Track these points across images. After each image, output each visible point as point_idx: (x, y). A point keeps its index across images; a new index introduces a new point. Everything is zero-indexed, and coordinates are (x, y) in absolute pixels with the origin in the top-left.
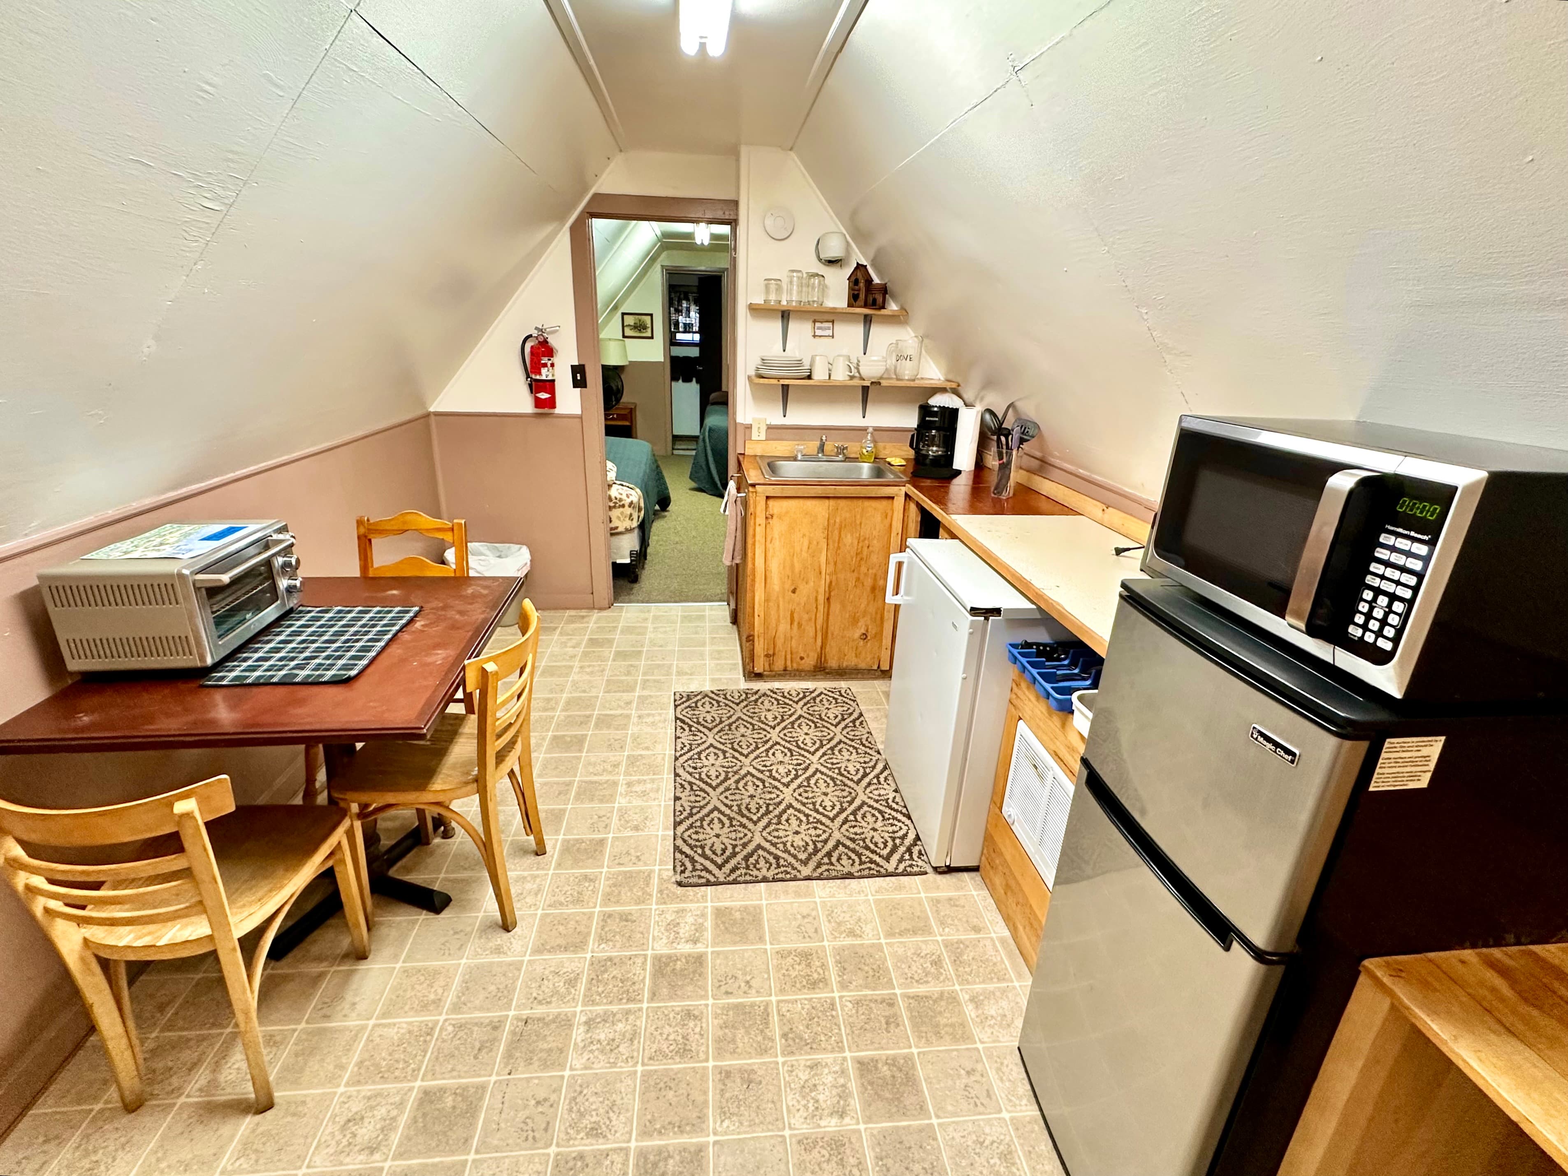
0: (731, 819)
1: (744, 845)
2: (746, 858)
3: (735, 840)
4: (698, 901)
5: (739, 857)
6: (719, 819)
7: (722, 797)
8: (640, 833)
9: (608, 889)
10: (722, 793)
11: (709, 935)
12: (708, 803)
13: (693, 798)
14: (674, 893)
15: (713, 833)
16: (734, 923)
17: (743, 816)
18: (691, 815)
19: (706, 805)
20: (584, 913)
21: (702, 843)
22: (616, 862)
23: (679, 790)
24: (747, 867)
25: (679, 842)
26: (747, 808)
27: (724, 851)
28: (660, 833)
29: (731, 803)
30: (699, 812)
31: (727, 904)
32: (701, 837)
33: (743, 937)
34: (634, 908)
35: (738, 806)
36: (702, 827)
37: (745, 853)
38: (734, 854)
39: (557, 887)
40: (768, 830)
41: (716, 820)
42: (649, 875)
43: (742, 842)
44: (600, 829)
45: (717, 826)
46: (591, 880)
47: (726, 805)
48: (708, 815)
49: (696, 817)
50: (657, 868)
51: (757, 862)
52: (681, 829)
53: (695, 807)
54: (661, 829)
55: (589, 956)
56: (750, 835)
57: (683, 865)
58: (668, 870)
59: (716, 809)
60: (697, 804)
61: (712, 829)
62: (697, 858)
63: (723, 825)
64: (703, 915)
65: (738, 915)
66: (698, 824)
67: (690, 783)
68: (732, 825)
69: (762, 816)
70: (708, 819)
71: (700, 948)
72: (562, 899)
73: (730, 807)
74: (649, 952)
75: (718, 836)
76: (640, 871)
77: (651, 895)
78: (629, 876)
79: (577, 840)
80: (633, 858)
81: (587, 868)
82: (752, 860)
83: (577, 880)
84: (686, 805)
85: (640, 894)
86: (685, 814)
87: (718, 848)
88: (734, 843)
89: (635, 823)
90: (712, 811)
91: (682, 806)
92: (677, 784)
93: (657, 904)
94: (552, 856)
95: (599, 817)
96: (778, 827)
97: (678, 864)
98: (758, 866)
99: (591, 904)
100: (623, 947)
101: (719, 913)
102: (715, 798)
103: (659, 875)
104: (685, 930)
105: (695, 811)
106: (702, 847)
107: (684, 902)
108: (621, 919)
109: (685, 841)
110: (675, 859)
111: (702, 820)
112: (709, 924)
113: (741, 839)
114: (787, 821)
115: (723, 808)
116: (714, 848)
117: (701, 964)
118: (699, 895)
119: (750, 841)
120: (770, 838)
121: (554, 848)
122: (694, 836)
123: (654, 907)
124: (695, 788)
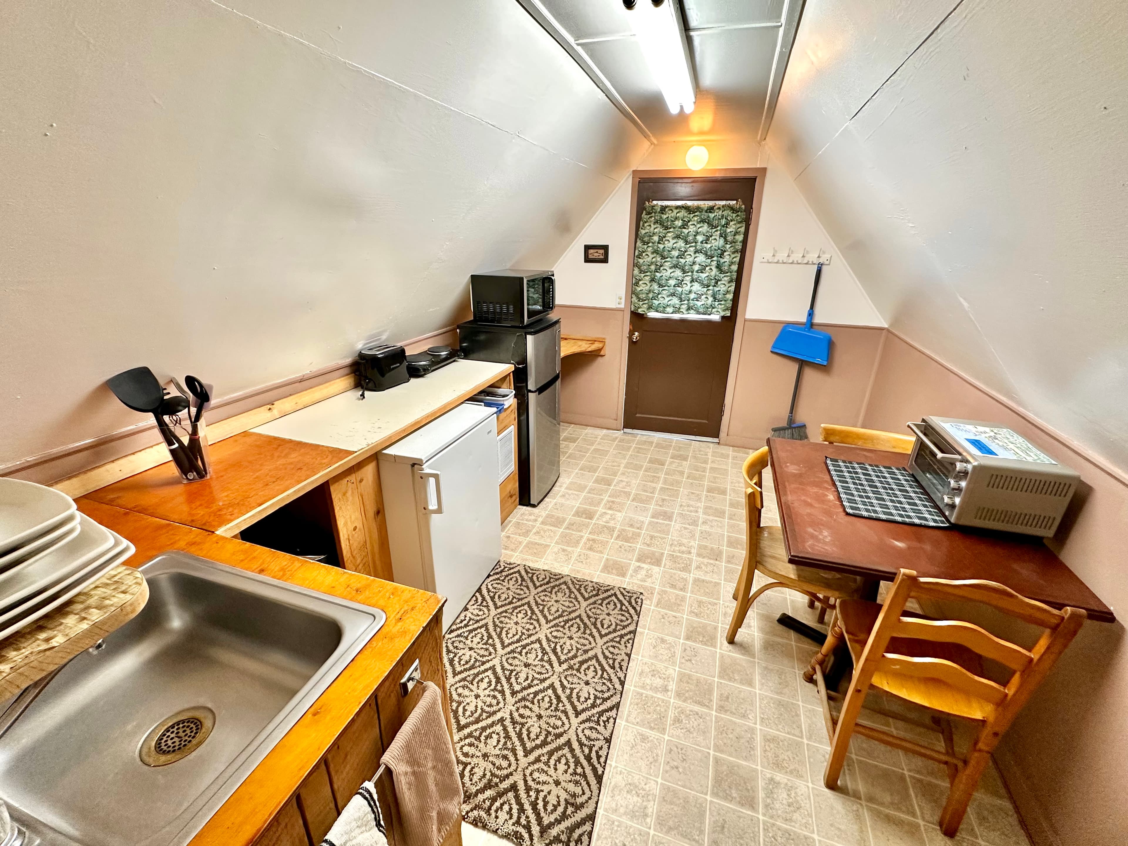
0: (595, 624)
1: (595, 603)
2: (597, 595)
3: (598, 608)
4: (633, 583)
5: (601, 597)
6: (603, 627)
7: (593, 644)
8: (660, 635)
9: (683, 604)
10: (592, 649)
11: (632, 567)
12: (605, 643)
13: (616, 651)
14: (645, 590)
15: (611, 618)
16: (617, 569)
17: (585, 624)
18: (622, 636)
19: (607, 642)
20: (696, 594)
21: (620, 612)
22: (677, 619)
23: (624, 664)
24: (599, 590)
25: (635, 618)
26: (579, 630)
27: (609, 603)
28: (646, 631)
29: (588, 637)
30: (615, 637)
31: (618, 578)
32: (620, 617)
33: (615, 563)
34: (668, 589)
35: (584, 633)
36: (617, 625)
37: (597, 598)
38: (603, 599)
39: (713, 614)
40: (574, 608)
41: (605, 627)
42: (658, 605)
43: (595, 606)
44: (689, 648)
45: (606, 623)
46: (693, 612)
47: (593, 637)
48: (610, 633)
49: (619, 633)
50: (652, 608)
51: (592, 591)
52: (631, 628)
53: (617, 642)
54: (645, 634)
55: (691, 575)
56: (587, 609)
57: (636, 602)
58: (645, 604)
59: (602, 636)
60: (614, 644)
61: (610, 621)
62: (627, 604)
63: (601, 622)
64: (632, 576)
65: (614, 571)
66: (619, 627)
67: (613, 668)
68: (596, 619)
69: (572, 619)
70: (611, 629)
71: (638, 564)
72: (709, 606)
73: (591, 634)
74: (662, 569)
75: (608, 614)
76: (662, 608)
77: (658, 593)
78: (670, 607)
79: (706, 644)
80: (666, 618)
81: (697, 621)
82: (594, 593)
83: (702, 615)
84: (622, 647)
85: (664, 596)
86: (626, 638)
87: (611, 606)
88: (600, 607)
89: (663, 646)
90: (606, 635)
91: (626, 647)
92: (625, 671)
93: (655, 588)
94: (721, 637)
95: (690, 660)
96: (566, 609)
97: (639, 603)
98: (592, 588)
99: (692, 598)
100: (675, 574)
101: (623, 575)
102: (599, 646)
103: (652, 603)
104: (643, 572)
105: (618, 639)
106: (621, 609)
107: (640, 585)
108: (675, 586)
109: (632, 617)
110: (641, 607)
111: (615, 631)
112: (630, 572)
113: (594, 608)
114: (558, 611)
115: (596, 635)
116: (614, 607)
117: (639, 558)
118: (631, 585)
119: (590, 605)
120: (576, 603)
121: (721, 642)
122: (624, 618)
123: (657, 587)
124: (611, 662)
